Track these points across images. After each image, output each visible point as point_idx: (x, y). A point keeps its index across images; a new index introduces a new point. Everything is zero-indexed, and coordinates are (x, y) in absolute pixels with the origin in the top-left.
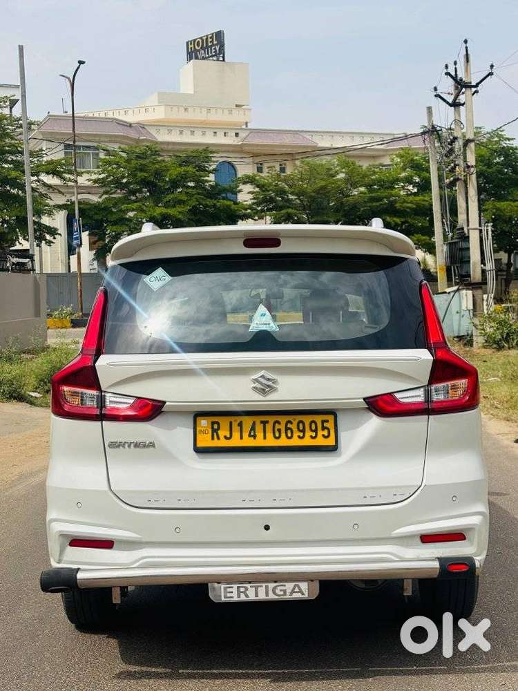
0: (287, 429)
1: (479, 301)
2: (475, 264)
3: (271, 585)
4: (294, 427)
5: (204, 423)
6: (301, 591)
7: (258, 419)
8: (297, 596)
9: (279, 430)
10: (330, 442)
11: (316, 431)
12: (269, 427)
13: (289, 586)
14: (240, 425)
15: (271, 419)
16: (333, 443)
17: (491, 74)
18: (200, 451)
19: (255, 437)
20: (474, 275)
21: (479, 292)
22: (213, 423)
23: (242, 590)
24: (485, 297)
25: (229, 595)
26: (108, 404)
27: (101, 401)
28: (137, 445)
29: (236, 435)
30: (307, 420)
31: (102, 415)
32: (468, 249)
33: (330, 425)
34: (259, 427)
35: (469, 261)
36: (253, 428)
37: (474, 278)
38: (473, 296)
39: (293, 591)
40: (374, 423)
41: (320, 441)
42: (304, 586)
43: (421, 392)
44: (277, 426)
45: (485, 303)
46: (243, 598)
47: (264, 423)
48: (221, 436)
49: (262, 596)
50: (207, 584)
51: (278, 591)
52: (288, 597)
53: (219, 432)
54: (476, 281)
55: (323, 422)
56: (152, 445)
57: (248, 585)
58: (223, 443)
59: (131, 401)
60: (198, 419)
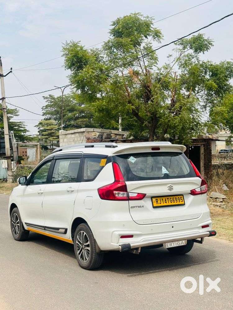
0: (173, 200)
1: (10, 164)
2: (7, 149)
3: (177, 242)
4: (174, 199)
5: (154, 200)
6: (183, 243)
7: (166, 198)
8: (182, 244)
9: (171, 200)
10: (183, 203)
11: (179, 200)
12: (169, 200)
13: (181, 242)
14: (162, 199)
15: (169, 197)
16: (184, 203)
17: (11, 72)
18: (154, 207)
19: (166, 202)
20: (7, 153)
21: (10, 160)
22: (156, 199)
23: (171, 244)
24: (12, 162)
25: (168, 246)
26: (130, 196)
27: (128, 195)
28: (139, 207)
29: (162, 202)
30: (177, 197)
31: (129, 199)
32: (4, 142)
33: (182, 198)
34: (167, 200)
35: (5, 147)
36: (166, 200)
37: (7, 155)
38: (7, 162)
39: (181, 243)
40: (192, 197)
41: (181, 203)
42: (184, 241)
43: (199, 189)
44: (171, 199)
45: (12, 165)
46: (171, 246)
47: (168, 199)
48: (159, 203)
49: (175, 246)
50: (163, 244)
51: (178, 244)
52: (181, 245)
53: (158, 202)
54: (8, 156)
55: (181, 198)
56: (143, 206)
57: (172, 243)
58: (159, 205)
59: (136, 194)
60: (153, 198)
